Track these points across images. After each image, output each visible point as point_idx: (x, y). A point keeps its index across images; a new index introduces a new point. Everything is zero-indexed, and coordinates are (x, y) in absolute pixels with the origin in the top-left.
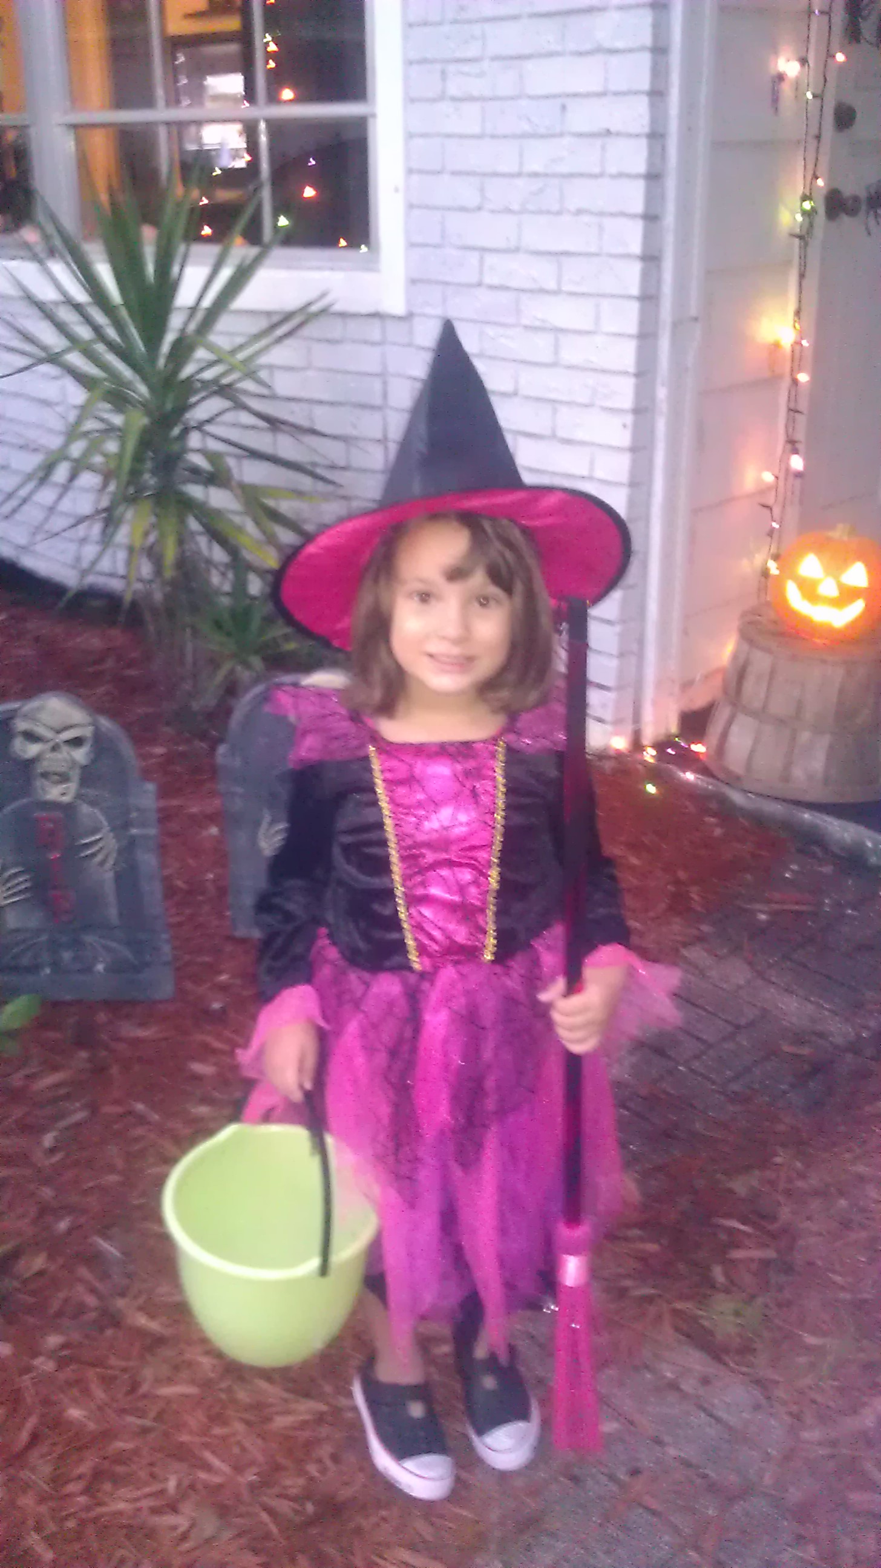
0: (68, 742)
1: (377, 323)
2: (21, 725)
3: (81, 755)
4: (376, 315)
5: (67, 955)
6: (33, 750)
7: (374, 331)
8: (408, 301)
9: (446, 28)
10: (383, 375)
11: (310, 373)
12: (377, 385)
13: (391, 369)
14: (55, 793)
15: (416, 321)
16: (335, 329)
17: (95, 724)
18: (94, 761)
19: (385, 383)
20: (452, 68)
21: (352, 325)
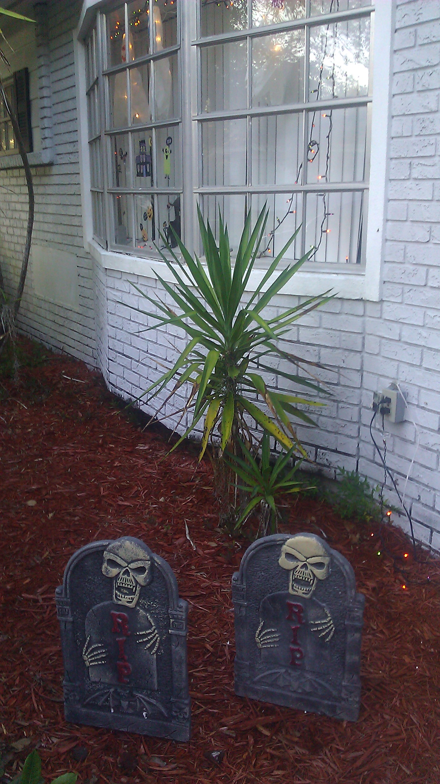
0: (134, 570)
1: (361, 304)
2: (107, 555)
3: (141, 578)
4: (361, 300)
5: (125, 704)
6: (114, 571)
7: (359, 309)
8: (381, 294)
9: (413, 139)
10: (362, 334)
11: (320, 330)
12: (359, 338)
13: (368, 331)
14: (124, 600)
15: (385, 304)
16: (336, 307)
17: (152, 559)
18: (149, 584)
19: (364, 338)
20: (416, 161)
21: (346, 305)
